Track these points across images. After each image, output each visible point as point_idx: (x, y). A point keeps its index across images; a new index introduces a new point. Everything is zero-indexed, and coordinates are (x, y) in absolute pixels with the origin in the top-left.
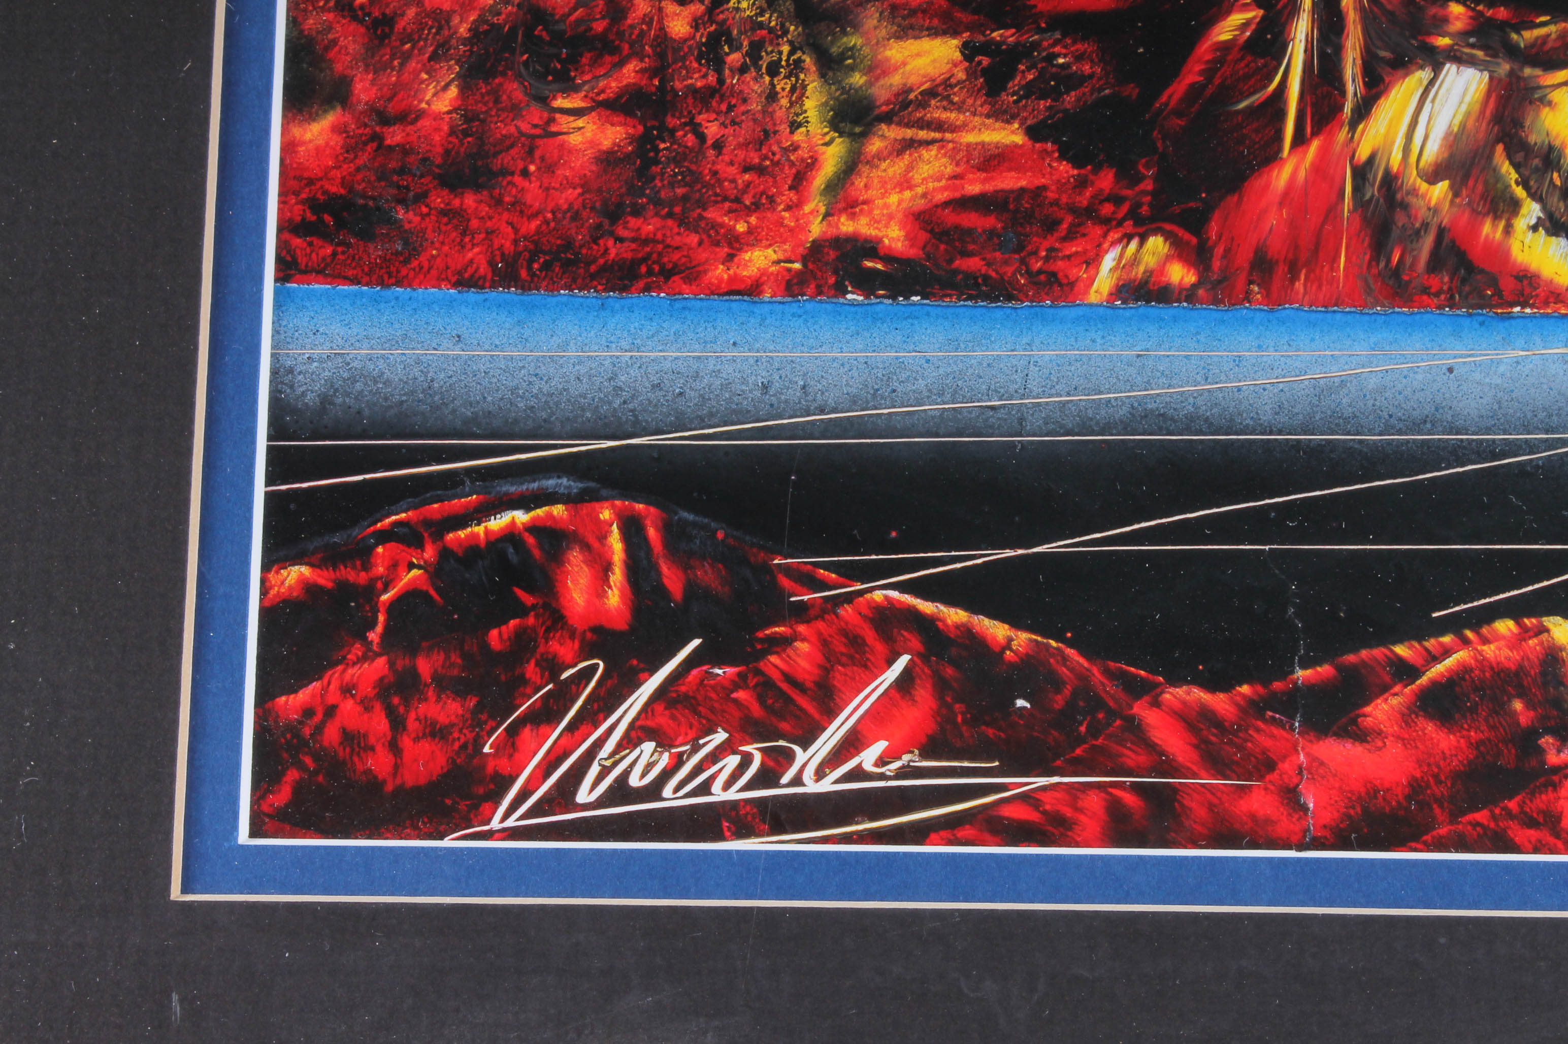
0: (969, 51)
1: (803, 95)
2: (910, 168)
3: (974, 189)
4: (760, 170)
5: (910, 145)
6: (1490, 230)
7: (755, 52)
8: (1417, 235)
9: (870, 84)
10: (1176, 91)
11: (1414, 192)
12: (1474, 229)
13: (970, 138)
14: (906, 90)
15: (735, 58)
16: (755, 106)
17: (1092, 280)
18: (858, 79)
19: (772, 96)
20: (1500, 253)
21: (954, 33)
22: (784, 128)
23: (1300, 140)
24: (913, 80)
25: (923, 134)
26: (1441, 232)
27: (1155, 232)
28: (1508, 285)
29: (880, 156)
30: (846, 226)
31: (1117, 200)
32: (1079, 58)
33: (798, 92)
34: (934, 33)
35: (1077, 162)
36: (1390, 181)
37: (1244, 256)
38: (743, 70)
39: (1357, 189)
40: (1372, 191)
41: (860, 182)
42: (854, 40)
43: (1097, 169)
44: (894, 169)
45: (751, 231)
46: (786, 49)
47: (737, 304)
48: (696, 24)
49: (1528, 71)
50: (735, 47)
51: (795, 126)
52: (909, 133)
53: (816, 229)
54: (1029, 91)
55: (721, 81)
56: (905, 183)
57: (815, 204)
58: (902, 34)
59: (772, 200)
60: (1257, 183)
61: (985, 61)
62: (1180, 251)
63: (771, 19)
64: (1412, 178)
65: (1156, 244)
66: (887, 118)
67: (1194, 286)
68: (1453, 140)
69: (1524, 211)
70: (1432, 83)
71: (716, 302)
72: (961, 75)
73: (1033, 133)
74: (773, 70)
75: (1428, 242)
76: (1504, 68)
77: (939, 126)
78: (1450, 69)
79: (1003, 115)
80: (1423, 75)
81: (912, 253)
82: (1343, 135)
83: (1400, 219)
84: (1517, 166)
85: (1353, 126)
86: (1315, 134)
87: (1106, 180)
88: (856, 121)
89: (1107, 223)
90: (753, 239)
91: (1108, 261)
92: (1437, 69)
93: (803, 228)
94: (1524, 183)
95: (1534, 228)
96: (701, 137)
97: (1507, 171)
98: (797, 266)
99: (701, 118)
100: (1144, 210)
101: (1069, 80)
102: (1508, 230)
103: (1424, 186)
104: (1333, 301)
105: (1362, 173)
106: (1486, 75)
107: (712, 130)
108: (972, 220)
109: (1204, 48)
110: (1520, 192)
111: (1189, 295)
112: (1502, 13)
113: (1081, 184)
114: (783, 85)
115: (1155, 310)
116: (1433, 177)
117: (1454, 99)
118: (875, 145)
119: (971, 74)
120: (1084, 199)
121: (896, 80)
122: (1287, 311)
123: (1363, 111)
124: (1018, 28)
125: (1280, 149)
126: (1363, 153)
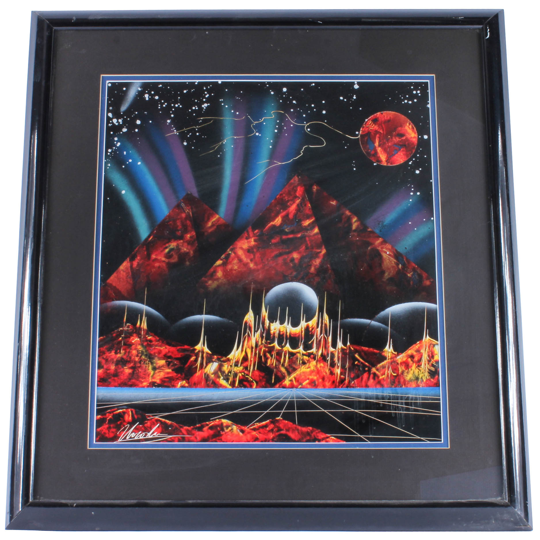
0: (166, 362)
1: (149, 367)
2: (160, 374)
3: (166, 376)
4: (145, 375)
5: (160, 372)
6: (218, 380)
7: (144, 362)
8: (210, 380)
9: (156, 365)
10: (187, 366)
11: (210, 376)
12: (216, 380)
13: (166, 371)
14: (159, 366)
15: (142, 363)
16: (144, 368)
17: (178, 385)
18: (155, 365)
19: (146, 367)
20: (218, 382)
21: (164, 360)
22: (147, 370)
23: (199, 371)
24: (160, 365)
25: (161, 370)
26: (213, 380)
27: (184, 380)
28: (219, 386)
29: (157, 373)
30: (153, 380)
31: (180, 377)
32: (177, 362)
33: (149, 366)
34: (163, 360)
35: (177, 373)
36: (208, 375)
37: (193, 383)
38: (143, 364)
39: (205, 375)
40: (206, 376)
41: (155, 376)
42: (154, 361)
43: (178, 374)
44: (158, 374)
45: (144, 381)
46: (147, 362)
47: (143, 388)
48: (139, 359)
49: (222, 363)
50: (142, 361)
51: (148, 370)
52: (160, 370)
53: (150, 381)
54: (172, 366)
55: (141, 365)
56: (159, 376)
57: (150, 378)
58: (159, 360)
59: (146, 378)
60: (194, 375)
61: (168, 363)
62: (187, 382)
63: (146, 359)
64: (210, 375)
65: (184, 382)
66: (158, 369)
67: (188, 386)
68: (214, 370)
69: (221, 378)
70: (212, 364)
71: (141, 388)
72: (165, 364)
73: (173, 370)
74: (146, 364)
75: (211, 381)
76: (220, 362)
77: (162, 369)
78: (214, 363)
79: (169, 368)
80: (211, 364)
81: (160, 383)
82: (203, 370)
83: (209, 379)
84: (221, 373)
85: (204, 369)
86: (201, 370)
87: (179, 375)
88: (154, 369)
89: (179, 380)
90: (144, 382)
91: (179, 383)
92: (213, 363)
93: (149, 381)
94: (221, 375)
95: (222, 379)
96: (139, 371)
97: (220, 374)
98: (148, 384)
99: (139, 369)
100: (183, 378)
101: (176, 365)
102: (220, 380)
103: (211, 375)
104: (201, 387)
105: (205, 374)
106: (218, 364)
107: (140, 370)
108: (166, 380)
109: (190, 361)
110: (221, 376)
111: (187, 387)
112: (220, 357)
113: (177, 375)
114: (147, 365)
115: (184, 389)
116: (212, 374)
117: (215, 366)
118: (156, 372)
119: (166, 364)
120: (177, 377)
121: (158, 365)
122: (197, 389)
123: (206, 367)
124: (171, 359)
125: (197, 371)
126: (205, 372)
